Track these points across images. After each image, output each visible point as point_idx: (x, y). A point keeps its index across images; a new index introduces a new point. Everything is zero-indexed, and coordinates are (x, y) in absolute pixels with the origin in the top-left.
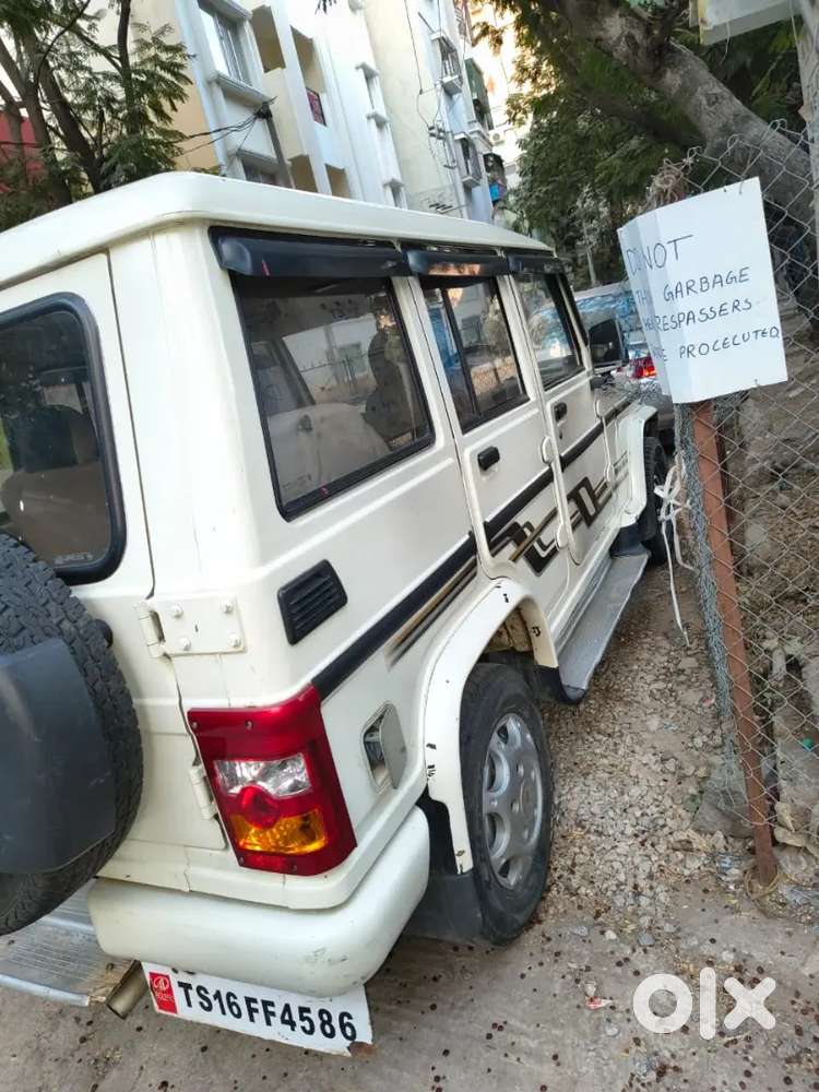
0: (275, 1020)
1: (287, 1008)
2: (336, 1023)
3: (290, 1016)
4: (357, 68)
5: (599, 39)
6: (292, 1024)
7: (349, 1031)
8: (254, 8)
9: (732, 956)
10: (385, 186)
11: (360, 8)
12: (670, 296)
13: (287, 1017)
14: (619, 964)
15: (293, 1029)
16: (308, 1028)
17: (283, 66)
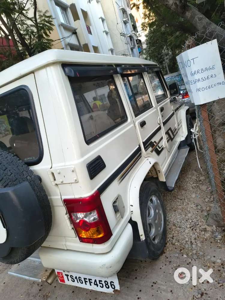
0: (92, 284)
2: (109, 284)
3: (96, 283)
4: (99, 18)
5: (167, 5)
7: (113, 287)
8: (70, 4)
9: (220, 261)
10: (109, 50)
11: (99, 2)
12: (192, 75)
14: (188, 264)
15: (97, 286)
16: (102, 286)
17: (79, 19)
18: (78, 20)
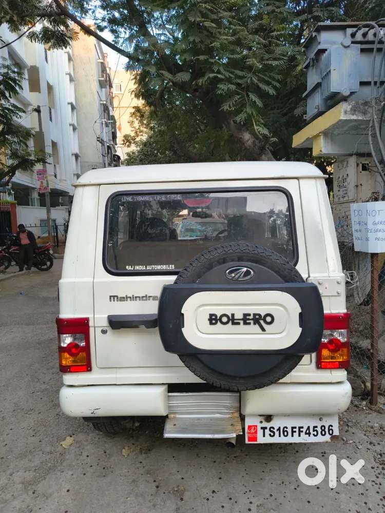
0: (303, 434)
1: (309, 428)
2: (327, 430)
3: (309, 431)
4: (68, 104)
6: (309, 434)
7: (331, 432)
8: (32, 65)
9: (378, 425)
10: (72, 154)
11: (74, 81)
13: (308, 432)
15: (309, 436)
16: (316, 434)
17: (40, 92)
18: (38, 93)
